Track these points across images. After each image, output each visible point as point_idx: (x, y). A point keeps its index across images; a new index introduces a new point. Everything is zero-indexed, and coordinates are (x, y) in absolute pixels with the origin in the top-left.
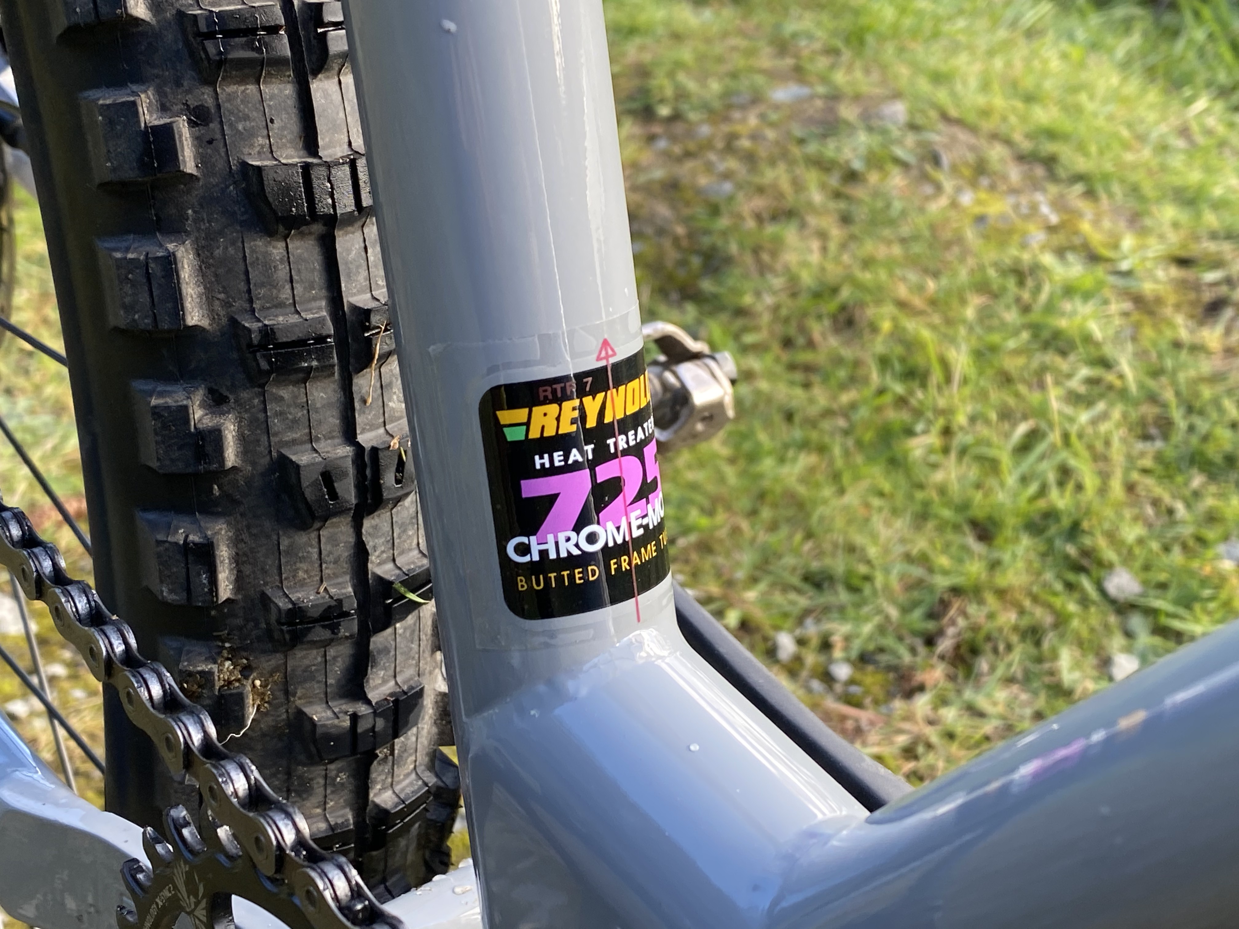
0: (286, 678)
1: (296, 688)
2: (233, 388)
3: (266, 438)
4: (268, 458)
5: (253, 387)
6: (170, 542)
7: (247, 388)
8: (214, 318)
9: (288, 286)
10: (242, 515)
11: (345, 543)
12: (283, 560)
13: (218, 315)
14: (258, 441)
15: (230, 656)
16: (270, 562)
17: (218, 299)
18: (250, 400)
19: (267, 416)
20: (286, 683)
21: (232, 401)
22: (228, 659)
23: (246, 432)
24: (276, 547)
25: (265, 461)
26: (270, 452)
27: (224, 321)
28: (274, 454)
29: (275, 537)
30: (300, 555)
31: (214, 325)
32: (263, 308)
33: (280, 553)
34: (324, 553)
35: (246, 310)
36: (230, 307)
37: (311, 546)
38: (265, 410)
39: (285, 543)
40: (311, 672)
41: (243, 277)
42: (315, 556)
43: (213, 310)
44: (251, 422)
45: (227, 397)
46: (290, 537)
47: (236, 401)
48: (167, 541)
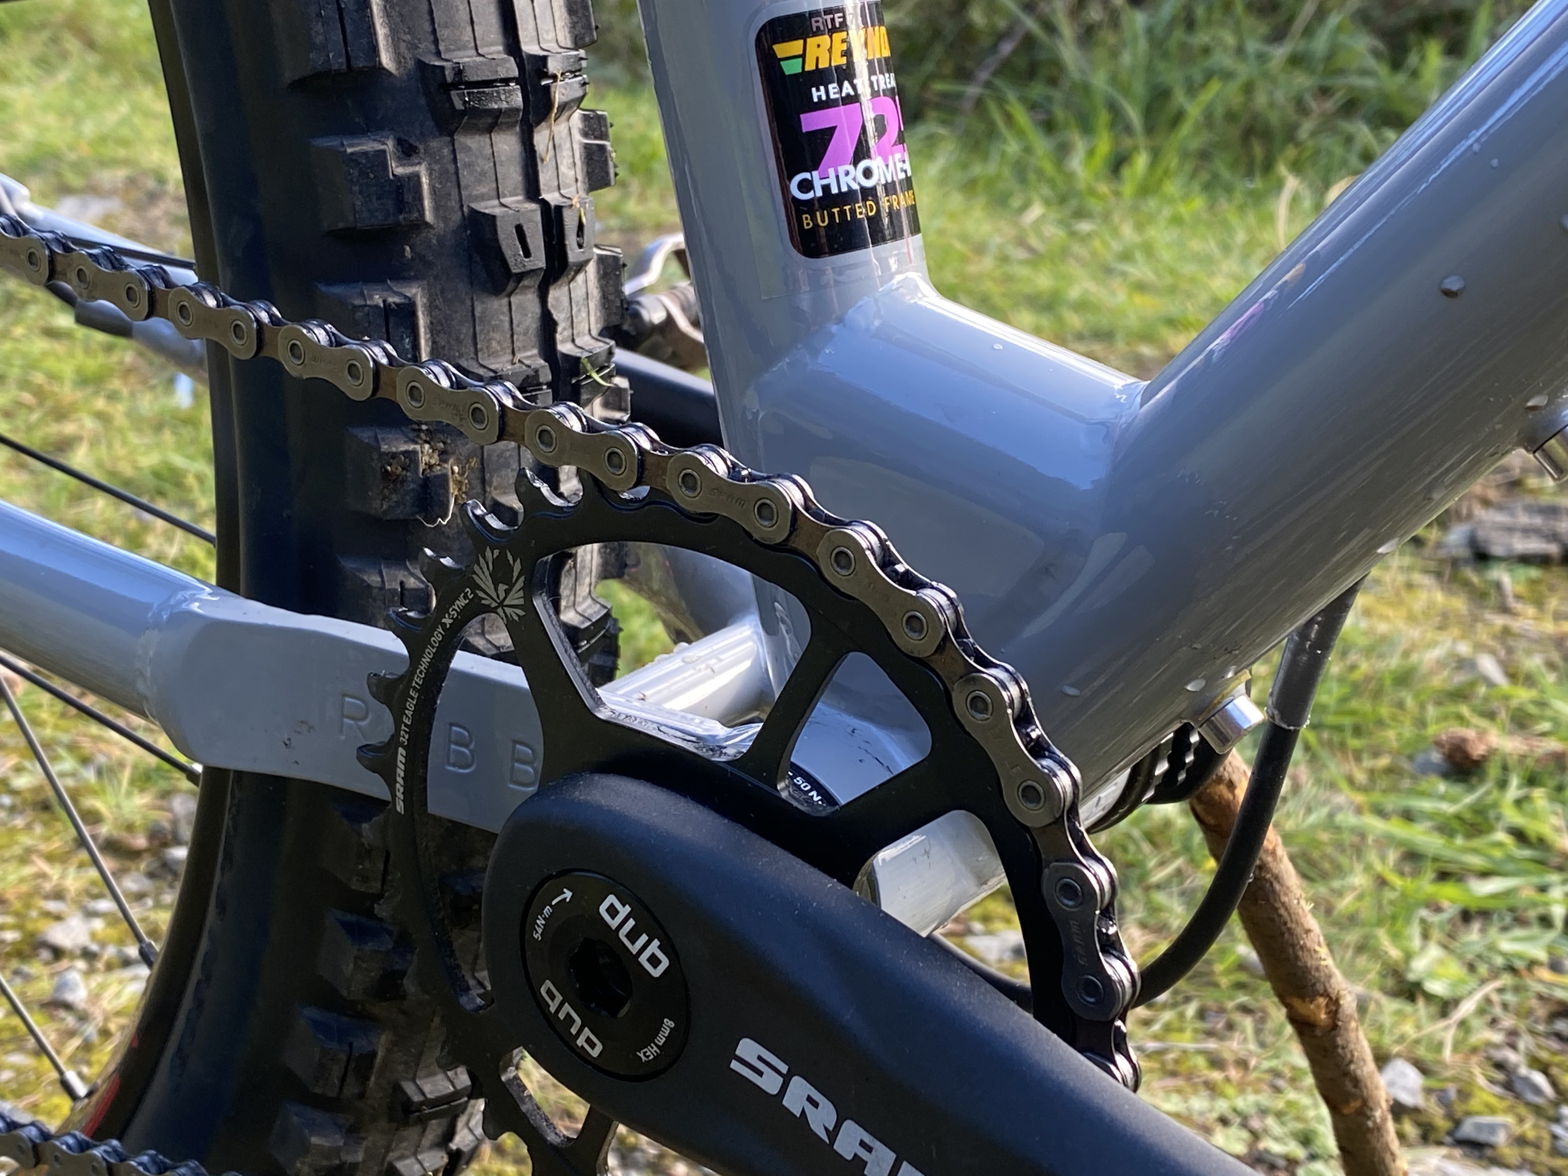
0: (482, 464)
1: (491, 476)
2: (423, 137)
3: (456, 190)
4: (460, 213)
5: (441, 135)
6: (369, 306)
7: (436, 137)
8: (400, 62)
9: (469, 29)
10: (436, 278)
11: (533, 313)
12: (478, 328)
13: (404, 58)
14: (450, 195)
15: (428, 439)
16: (464, 331)
17: (404, 41)
18: (440, 149)
19: (457, 168)
20: (483, 469)
21: (422, 151)
22: (426, 442)
23: (437, 185)
24: (470, 314)
25: (456, 217)
26: (462, 206)
27: (411, 64)
28: (465, 209)
29: (469, 303)
30: (493, 323)
31: (401, 69)
32: (448, 50)
33: (474, 321)
34: (515, 322)
35: (431, 52)
36: (416, 49)
37: (503, 313)
38: (455, 160)
39: (478, 309)
40: (506, 458)
41: (427, 17)
42: (507, 325)
43: (399, 53)
44: (441, 174)
45: (416, 148)
46: (483, 303)
47: (426, 151)
48: (366, 306)
